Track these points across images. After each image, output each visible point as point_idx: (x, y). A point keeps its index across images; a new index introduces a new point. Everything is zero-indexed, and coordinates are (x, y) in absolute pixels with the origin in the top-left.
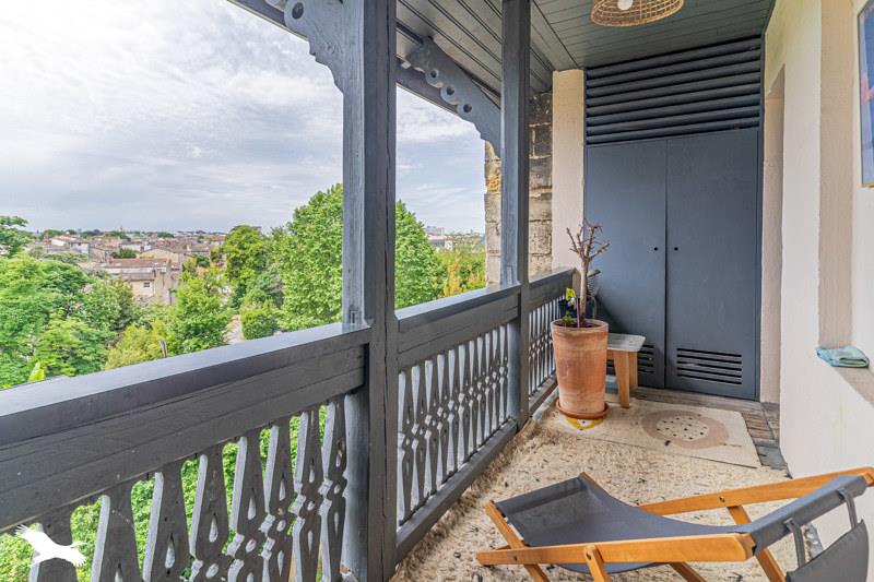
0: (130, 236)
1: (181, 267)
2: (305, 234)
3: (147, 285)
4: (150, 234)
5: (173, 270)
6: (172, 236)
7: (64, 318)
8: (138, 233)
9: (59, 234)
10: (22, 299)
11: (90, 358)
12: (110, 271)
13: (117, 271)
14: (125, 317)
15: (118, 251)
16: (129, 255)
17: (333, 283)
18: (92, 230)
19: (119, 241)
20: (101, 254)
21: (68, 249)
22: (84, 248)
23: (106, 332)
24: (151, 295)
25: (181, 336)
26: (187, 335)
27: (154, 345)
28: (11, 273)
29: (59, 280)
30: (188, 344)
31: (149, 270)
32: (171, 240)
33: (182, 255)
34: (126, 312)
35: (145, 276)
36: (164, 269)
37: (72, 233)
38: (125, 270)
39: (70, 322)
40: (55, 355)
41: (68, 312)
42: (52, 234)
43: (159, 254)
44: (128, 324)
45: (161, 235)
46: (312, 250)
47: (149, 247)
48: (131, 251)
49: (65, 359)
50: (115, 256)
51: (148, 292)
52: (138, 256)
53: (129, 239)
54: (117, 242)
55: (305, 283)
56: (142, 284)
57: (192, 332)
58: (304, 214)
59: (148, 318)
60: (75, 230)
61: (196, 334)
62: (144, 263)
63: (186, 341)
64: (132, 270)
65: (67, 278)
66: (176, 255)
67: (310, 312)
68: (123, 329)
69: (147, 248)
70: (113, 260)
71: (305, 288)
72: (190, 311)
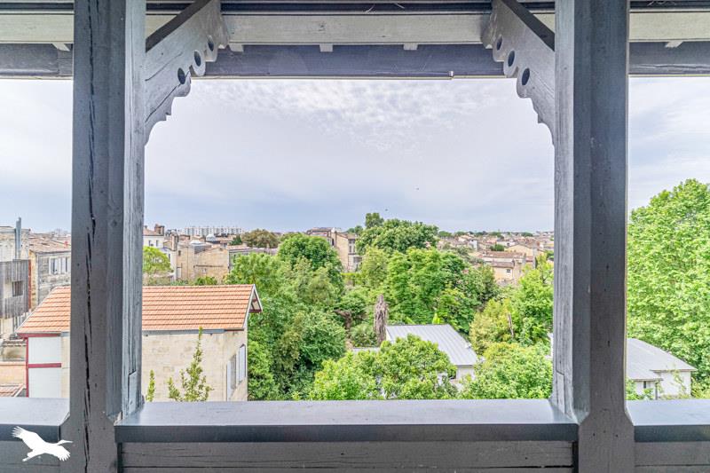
0: (504, 235)
1: (534, 259)
2: (642, 235)
3: (508, 271)
4: (517, 234)
5: (527, 261)
6: (532, 236)
7: (452, 288)
8: (509, 233)
9: (464, 234)
10: (432, 274)
11: (466, 316)
12: (486, 259)
13: (491, 259)
14: (489, 292)
15: (494, 246)
16: (500, 249)
17: (680, 289)
18: (481, 231)
19: (497, 238)
20: (484, 247)
21: (466, 244)
22: (475, 243)
23: (475, 302)
24: (511, 278)
25: (523, 313)
26: (527, 315)
27: (503, 316)
28: (428, 259)
29: (450, 264)
30: (527, 321)
31: (511, 260)
32: (529, 238)
33: (535, 250)
34: (490, 290)
35: (509, 265)
36: (520, 261)
37: (471, 233)
38: (495, 259)
39: (455, 291)
40: (447, 310)
41: (455, 285)
42: (460, 234)
43: (520, 249)
44: (490, 298)
45: (524, 235)
46: (652, 252)
47: (514, 244)
48: (501, 246)
49: (453, 313)
50: (492, 250)
51: (509, 276)
52: (505, 249)
53: (502, 238)
54: (494, 240)
55: (641, 285)
56: (505, 270)
57: (531, 313)
58: (642, 214)
59: (503, 295)
60: (473, 231)
61: (534, 313)
62: (507, 256)
63: (525, 319)
64: (500, 260)
65: (455, 263)
66: (532, 250)
67: (648, 315)
68: (487, 300)
69: (511, 244)
70: (489, 252)
71: (640, 291)
72: (530, 296)
